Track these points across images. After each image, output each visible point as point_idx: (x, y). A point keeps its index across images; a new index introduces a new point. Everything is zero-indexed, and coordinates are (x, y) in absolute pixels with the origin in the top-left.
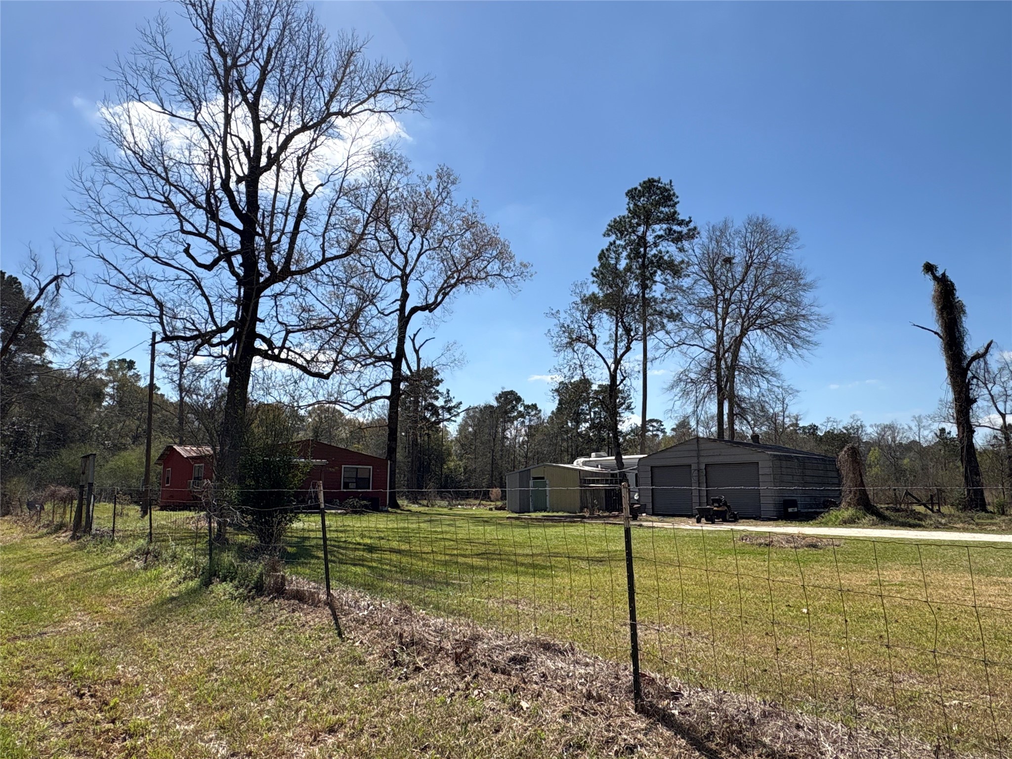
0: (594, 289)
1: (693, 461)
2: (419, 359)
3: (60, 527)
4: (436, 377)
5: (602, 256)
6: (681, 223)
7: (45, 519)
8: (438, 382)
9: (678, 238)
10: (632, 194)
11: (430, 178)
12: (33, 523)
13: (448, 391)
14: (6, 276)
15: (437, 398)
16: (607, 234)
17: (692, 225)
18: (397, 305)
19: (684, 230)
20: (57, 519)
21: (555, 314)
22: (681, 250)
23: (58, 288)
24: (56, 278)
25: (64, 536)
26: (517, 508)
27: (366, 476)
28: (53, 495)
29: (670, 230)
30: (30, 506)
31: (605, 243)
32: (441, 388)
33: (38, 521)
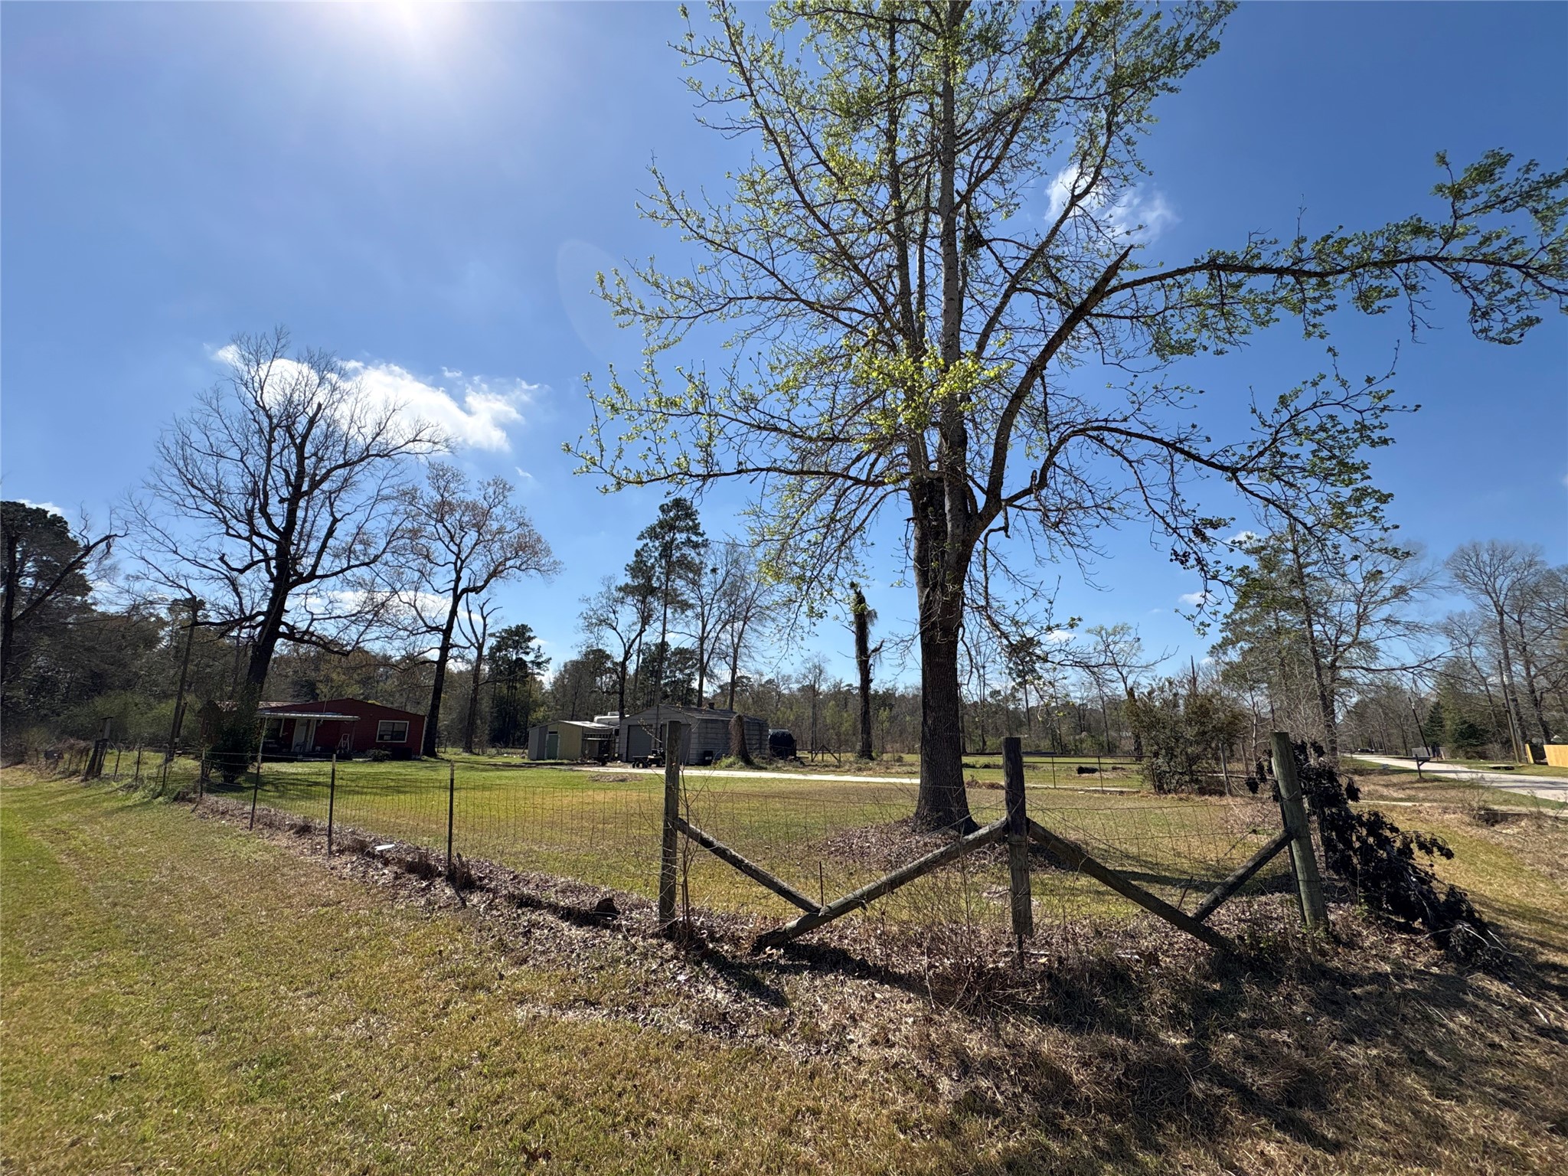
0: (629, 580)
1: (653, 722)
2: (485, 625)
3: (75, 773)
4: (528, 634)
5: (638, 554)
6: (697, 534)
7: (61, 766)
8: (530, 639)
9: (696, 546)
10: (663, 509)
11: (489, 484)
12: (48, 771)
13: (539, 647)
14: (48, 515)
15: (528, 653)
16: (641, 537)
17: (705, 537)
18: (452, 585)
19: (700, 540)
20: (73, 767)
21: (588, 600)
22: (699, 554)
23: (109, 546)
24: (107, 538)
25: (75, 780)
26: (535, 757)
27: (402, 729)
28: (71, 747)
29: (689, 538)
30: (48, 755)
31: (640, 545)
32: (532, 644)
33: (55, 768)
